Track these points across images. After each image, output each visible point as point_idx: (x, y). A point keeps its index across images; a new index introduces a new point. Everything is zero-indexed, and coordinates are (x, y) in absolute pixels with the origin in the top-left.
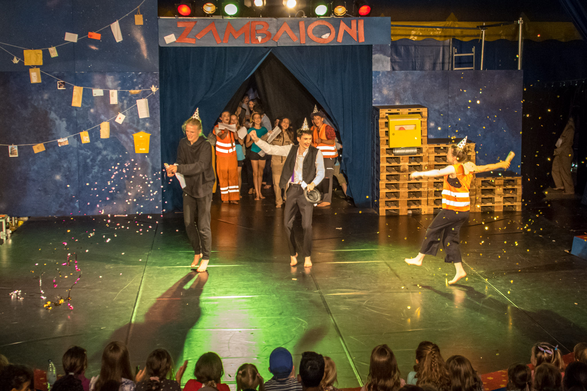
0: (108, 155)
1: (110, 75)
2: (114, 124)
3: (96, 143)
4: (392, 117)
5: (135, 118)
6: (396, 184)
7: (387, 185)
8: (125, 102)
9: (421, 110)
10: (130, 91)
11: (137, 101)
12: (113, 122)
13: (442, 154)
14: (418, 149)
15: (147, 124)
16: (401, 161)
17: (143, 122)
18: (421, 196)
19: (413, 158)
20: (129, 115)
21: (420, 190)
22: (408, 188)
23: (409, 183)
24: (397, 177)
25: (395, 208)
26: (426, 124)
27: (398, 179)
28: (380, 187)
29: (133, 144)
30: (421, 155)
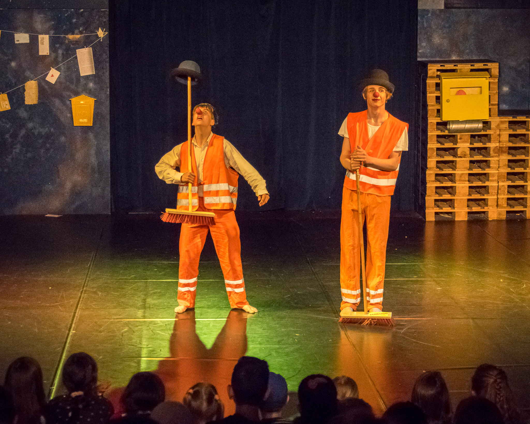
0: (35, 128)
1: (39, 13)
2: (43, 84)
3: (18, 111)
4: (446, 76)
5: (74, 76)
6: (451, 174)
7: (438, 177)
8: (60, 52)
9: (490, 65)
10: (67, 36)
11: (77, 50)
12: (42, 81)
13: (519, 132)
14: (485, 125)
15: (91, 85)
16: (459, 140)
17: (85, 82)
18: (488, 193)
19: (477, 137)
20: (65, 72)
21: (487, 184)
22: (469, 181)
23: (470, 175)
24: (452, 164)
25: (448, 209)
26: (496, 86)
27: (454, 168)
28: (428, 179)
29: (71, 113)
30: (488, 132)
